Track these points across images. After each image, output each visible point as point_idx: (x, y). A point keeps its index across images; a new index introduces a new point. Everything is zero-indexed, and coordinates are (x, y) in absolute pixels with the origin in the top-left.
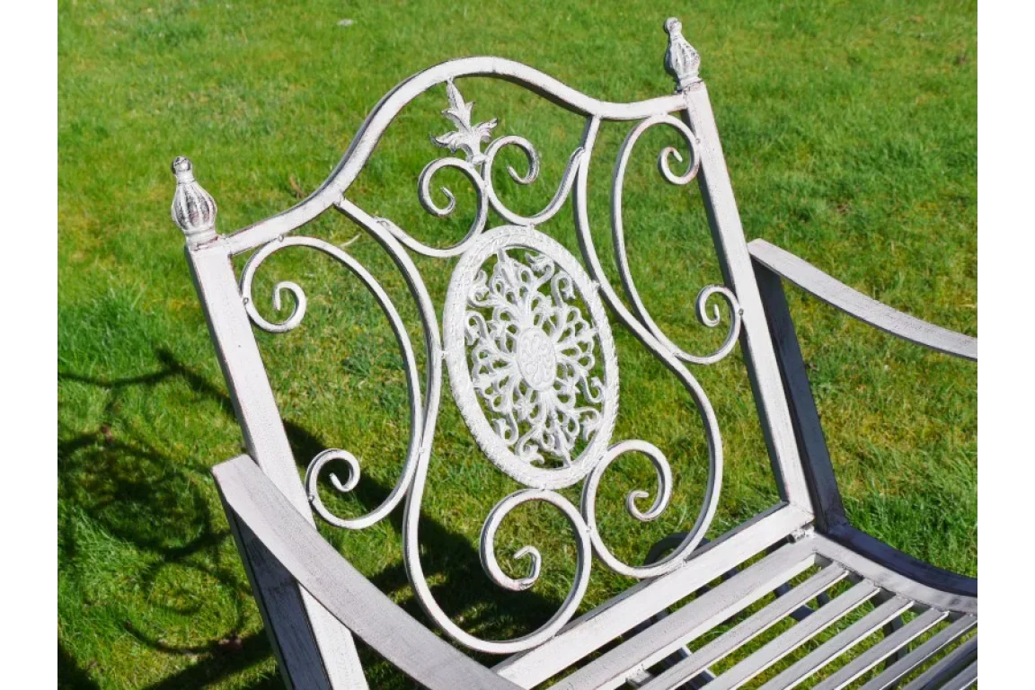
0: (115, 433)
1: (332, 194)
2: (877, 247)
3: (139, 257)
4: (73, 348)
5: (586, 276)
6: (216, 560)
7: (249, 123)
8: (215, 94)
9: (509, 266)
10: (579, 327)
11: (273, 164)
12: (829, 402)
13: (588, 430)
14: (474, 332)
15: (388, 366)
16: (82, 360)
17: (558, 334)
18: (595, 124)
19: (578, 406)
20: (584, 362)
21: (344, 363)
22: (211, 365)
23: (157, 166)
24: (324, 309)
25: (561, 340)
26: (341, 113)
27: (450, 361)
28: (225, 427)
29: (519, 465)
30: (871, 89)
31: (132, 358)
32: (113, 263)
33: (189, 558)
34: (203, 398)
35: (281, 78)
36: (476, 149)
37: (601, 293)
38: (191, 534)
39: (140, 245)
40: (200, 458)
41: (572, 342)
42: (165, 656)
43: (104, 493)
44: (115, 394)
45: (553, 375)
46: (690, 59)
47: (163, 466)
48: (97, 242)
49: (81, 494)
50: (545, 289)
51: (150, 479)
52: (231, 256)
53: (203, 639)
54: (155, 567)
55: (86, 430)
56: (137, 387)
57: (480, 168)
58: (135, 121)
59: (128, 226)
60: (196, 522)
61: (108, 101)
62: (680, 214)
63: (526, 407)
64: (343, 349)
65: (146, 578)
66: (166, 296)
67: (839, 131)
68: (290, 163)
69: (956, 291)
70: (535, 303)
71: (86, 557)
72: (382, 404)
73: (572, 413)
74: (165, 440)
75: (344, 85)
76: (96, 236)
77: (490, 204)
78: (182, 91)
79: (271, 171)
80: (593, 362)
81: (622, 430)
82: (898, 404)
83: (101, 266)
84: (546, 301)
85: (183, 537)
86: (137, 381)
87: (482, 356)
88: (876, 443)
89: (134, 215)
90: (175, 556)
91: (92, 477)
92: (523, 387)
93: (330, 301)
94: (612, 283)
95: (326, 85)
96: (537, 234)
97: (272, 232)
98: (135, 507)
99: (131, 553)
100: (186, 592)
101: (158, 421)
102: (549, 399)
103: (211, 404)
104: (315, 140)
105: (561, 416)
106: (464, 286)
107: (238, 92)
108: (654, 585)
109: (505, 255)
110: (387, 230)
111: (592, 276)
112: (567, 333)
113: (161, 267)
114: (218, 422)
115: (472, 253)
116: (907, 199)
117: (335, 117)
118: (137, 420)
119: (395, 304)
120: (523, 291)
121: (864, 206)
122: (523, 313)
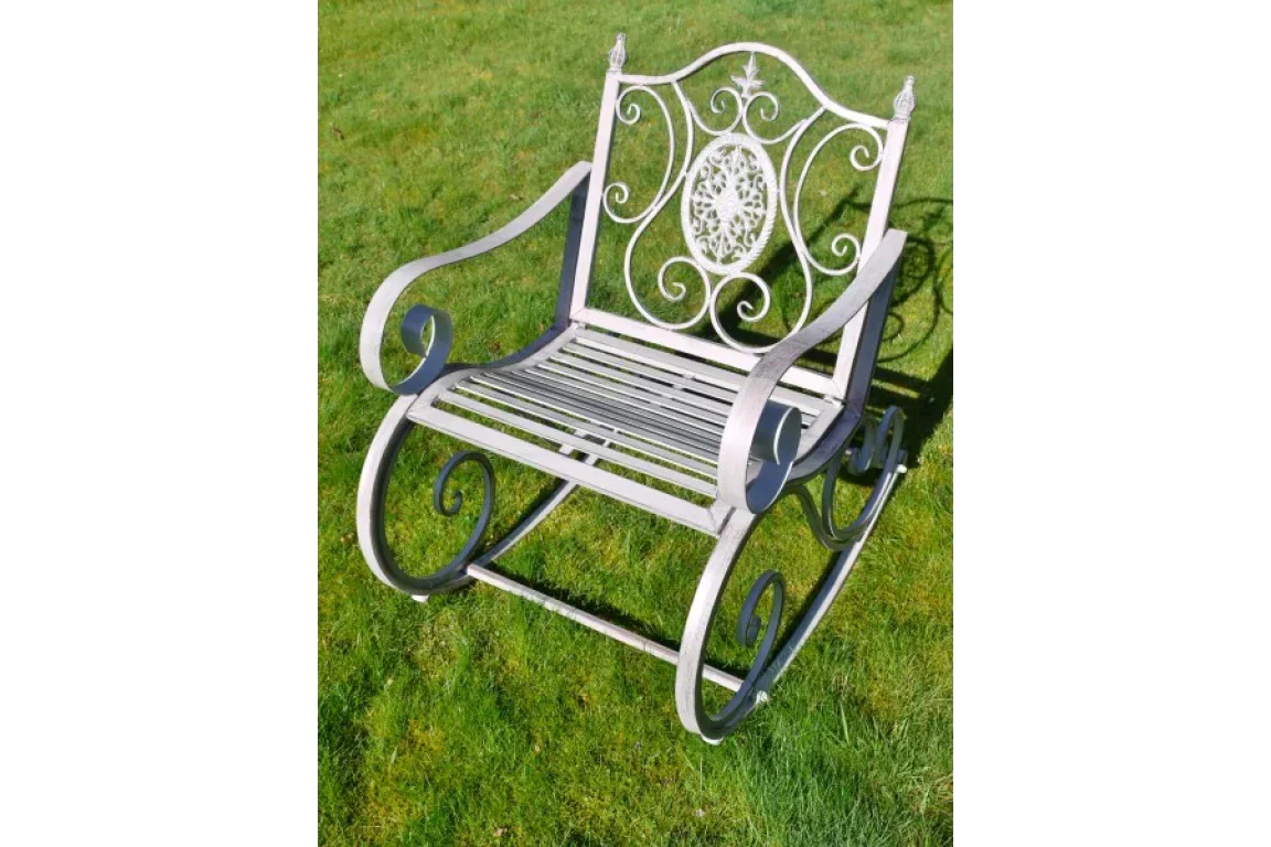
1: (672, 78)
5: (774, 184)
14: (705, 174)
17: (745, 200)
18: (820, 111)
19: (737, 240)
20: (751, 223)
25: (745, 205)
27: (686, 181)
29: (695, 247)
36: (746, 91)
37: (778, 194)
41: (750, 209)
45: (731, 217)
46: (906, 103)
50: (750, 177)
52: (620, 82)
57: (744, 101)
63: (711, 224)
70: (741, 180)
77: (741, 120)
80: (756, 226)
84: (747, 183)
87: (703, 187)
94: (786, 196)
96: (759, 148)
97: (639, 81)
105: (726, 239)
106: (710, 151)
108: (729, 350)
110: (687, 106)
111: (777, 186)
112: (750, 204)
115: (723, 138)
120: (738, 171)
122: (732, 181)
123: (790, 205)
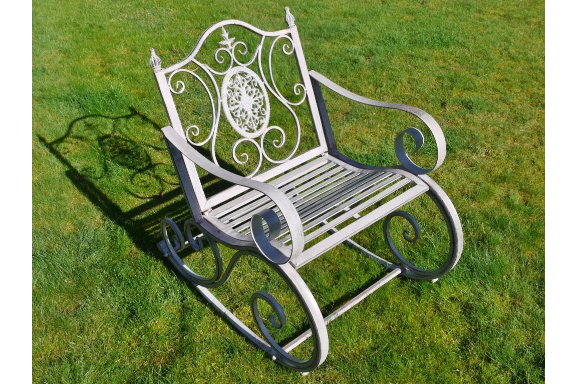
0: (117, 134)
1: (191, 58)
2: (379, 73)
3: (120, 75)
4: (101, 106)
5: (261, 80)
6: (154, 172)
7: (157, 24)
8: (143, 13)
9: (239, 77)
10: (259, 94)
11: (166, 41)
12: (354, 124)
13: (261, 122)
14: (229, 95)
15: (209, 112)
16: (103, 110)
17: (253, 96)
18: (264, 38)
19: (259, 115)
20: (260, 104)
21: (193, 111)
22: (148, 112)
23: (123, 41)
24: (186, 93)
25: (254, 98)
26: (191, 21)
27: (223, 103)
28: (154, 132)
29: (242, 131)
30: (388, 14)
31: (121, 110)
32: (111, 77)
33: (145, 172)
34: (146, 123)
35: (168, 6)
36: (230, 45)
37: (265, 85)
38: (145, 165)
39: (120, 70)
40: (146, 141)
41: (257, 98)
42: (140, 199)
43: (115, 153)
44: (116, 121)
45: (252, 108)
46: (291, 19)
47: (134, 144)
48: (104, 69)
49: (108, 153)
50: (249, 84)
51: (130, 148)
52: (165, 74)
53: (151, 194)
54: (135, 174)
55: (107, 133)
56: (123, 119)
57: (231, 51)
58: (113, 23)
59: (115, 64)
60: (147, 161)
61: (102, 15)
62: (312, 60)
63: (244, 116)
64: (193, 107)
65: (132, 177)
66: (131, 89)
67: (373, 30)
68: (172, 40)
69: (403, 88)
70: (246, 88)
71: (111, 171)
72: (207, 125)
73: (257, 118)
74: (134, 136)
75: (192, 10)
76: (103, 67)
77: (234, 60)
78: (130, 11)
79: (166, 43)
80: (263, 104)
81: (271, 123)
82: (376, 125)
83: (107, 78)
84: (249, 87)
85: (143, 166)
86: (123, 117)
87: (232, 101)
88: (368, 137)
89: (117, 59)
90: (140, 171)
91: (111, 148)
92: (243, 110)
93: (188, 90)
94: (268, 82)
95: (185, 10)
96: (247, 69)
97: (176, 68)
98: (126, 156)
99: (126, 170)
100: (145, 181)
101: (131, 130)
102: (250, 113)
103: (149, 125)
104: (181, 31)
105: (254, 118)
106: (227, 82)
107: (151, 12)
108: (280, 166)
109: (238, 75)
110: (206, 67)
111: (263, 80)
112: (255, 96)
113: (128, 79)
114: (152, 131)
115: (229, 73)
116: (393, 55)
117: (189, 22)
118: (124, 130)
119: (211, 92)
120: (243, 84)
121: (377, 58)
122: (243, 90)
123: (272, 85)
